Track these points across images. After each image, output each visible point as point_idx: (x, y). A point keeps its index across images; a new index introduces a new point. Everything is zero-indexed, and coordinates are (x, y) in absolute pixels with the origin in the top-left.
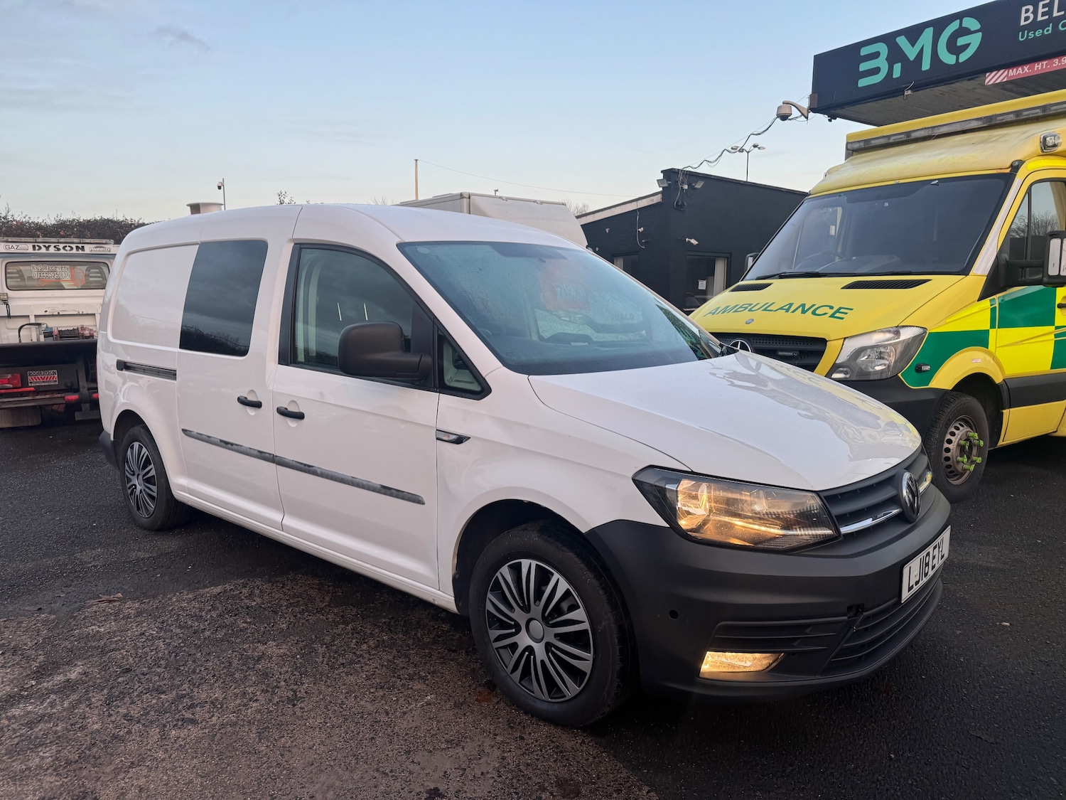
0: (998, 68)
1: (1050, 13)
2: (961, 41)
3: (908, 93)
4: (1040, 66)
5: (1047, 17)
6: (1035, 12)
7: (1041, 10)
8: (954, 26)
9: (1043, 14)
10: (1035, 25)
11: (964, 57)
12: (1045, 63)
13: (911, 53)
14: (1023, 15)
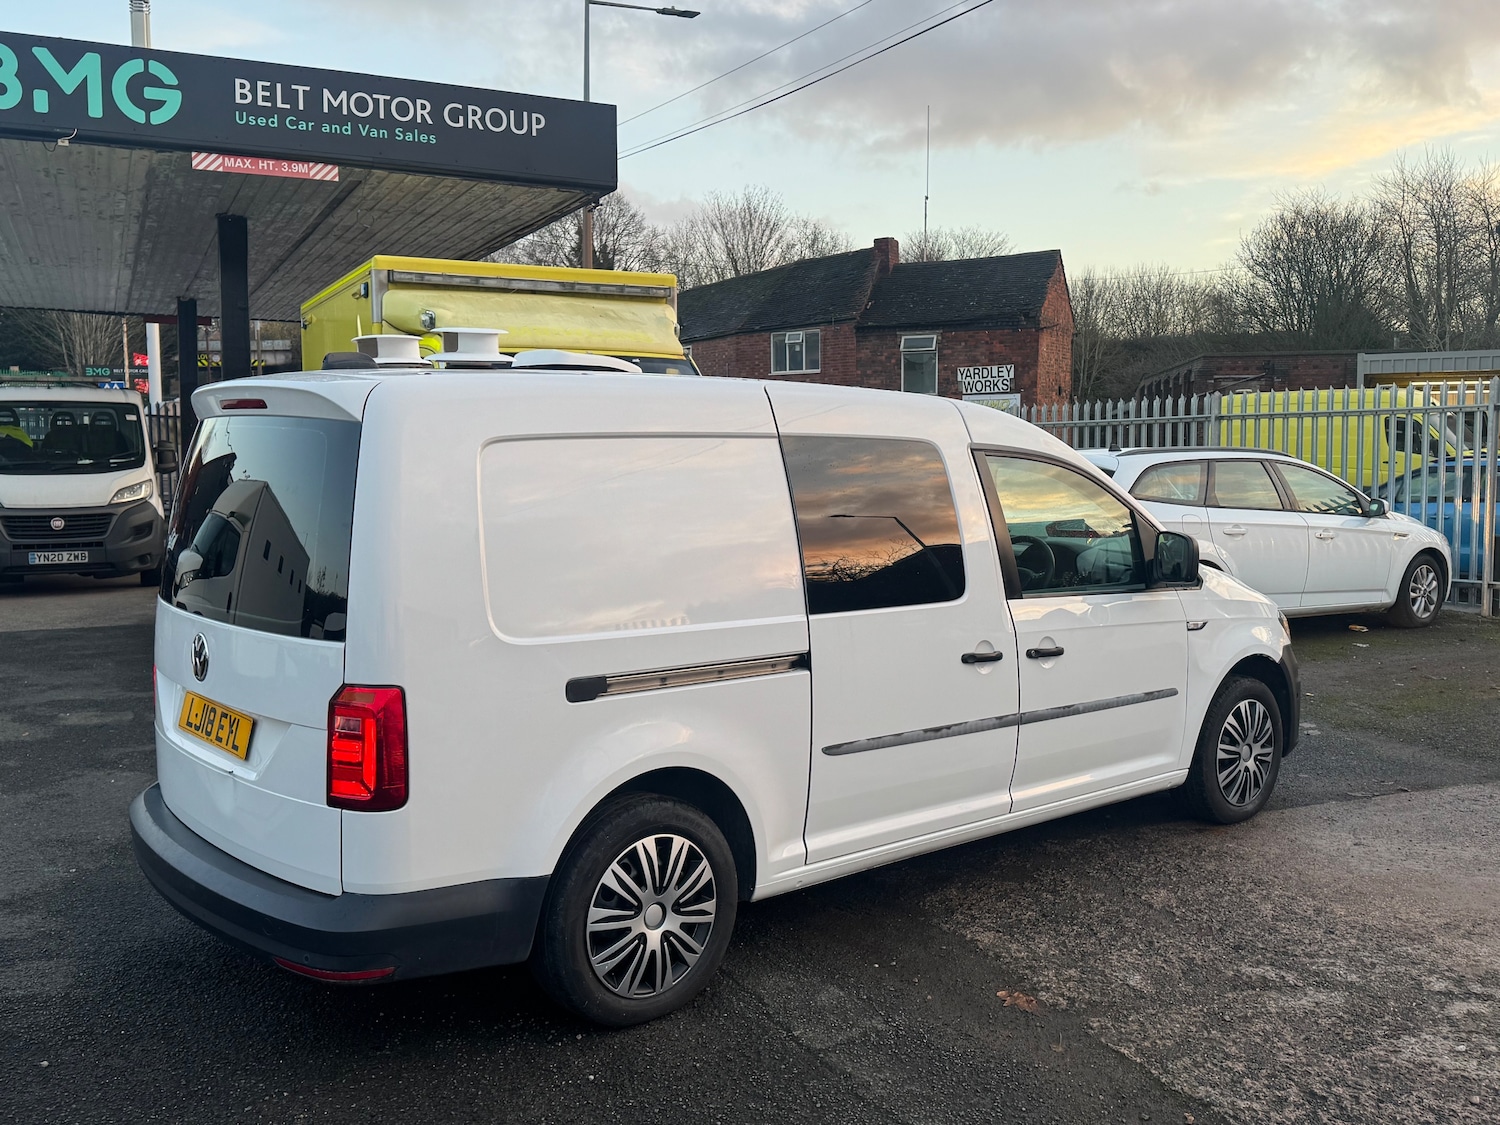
0: (210, 150)
1: (272, 99)
2: (150, 93)
3: (64, 143)
4: (265, 165)
5: (269, 104)
6: (254, 91)
7: (260, 93)
8: (135, 67)
9: (265, 99)
10: (253, 109)
11: (159, 117)
12: (271, 163)
13: (68, 83)
14: (238, 91)
